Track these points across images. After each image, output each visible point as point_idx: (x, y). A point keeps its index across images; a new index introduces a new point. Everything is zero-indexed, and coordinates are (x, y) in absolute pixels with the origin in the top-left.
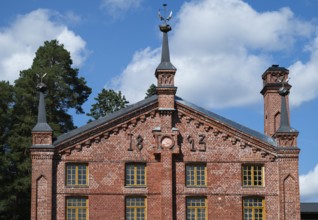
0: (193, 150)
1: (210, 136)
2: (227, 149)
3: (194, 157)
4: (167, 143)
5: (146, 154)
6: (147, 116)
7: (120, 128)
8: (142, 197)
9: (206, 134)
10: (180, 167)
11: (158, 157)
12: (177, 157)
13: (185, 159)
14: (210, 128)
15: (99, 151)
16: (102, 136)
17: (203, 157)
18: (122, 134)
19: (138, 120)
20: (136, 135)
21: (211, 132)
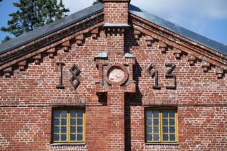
0: (157, 88)
1: (183, 66)
2: (209, 86)
3: (158, 98)
4: (117, 76)
5: (84, 93)
6: (87, 35)
7: (45, 54)
9: (176, 62)
10: (137, 112)
11: (103, 98)
12: (132, 99)
13: (145, 100)
14: (183, 54)
15: (10, 90)
16: (15, 67)
17: (172, 97)
18: (47, 63)
19: (73, 41)
20: (69, 64)
21: (184, 60)
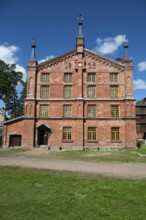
1: (97, 63)
2: (104, 67)
3: (91, 71)
4: (80, 65)
5: (72, 70)
6: (73, 55)
7: (62, 60)
8: (70, 86)
10: (85, 74)
11: (77, 70)
12: (84, 70)
13: (87, 71)
14: (97, 60)
16: (55, 63)
19: (69, 57)
20: (68, 63)
